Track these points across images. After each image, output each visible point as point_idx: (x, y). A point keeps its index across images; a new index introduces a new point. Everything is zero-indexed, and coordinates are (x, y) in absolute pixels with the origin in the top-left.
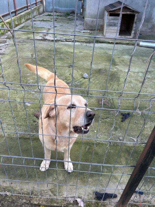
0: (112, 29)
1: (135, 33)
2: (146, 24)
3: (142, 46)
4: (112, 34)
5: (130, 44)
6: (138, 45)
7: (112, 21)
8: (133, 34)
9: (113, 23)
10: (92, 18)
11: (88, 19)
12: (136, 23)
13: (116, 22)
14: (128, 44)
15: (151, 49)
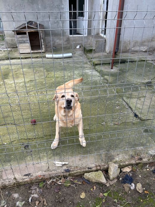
0: (23, 45)
3: (48, 58)
4: (25, 50)
5: (39, 57)
7: (21, 39)
8: (44, 48)
9: (22, 40)
10: (12, 37)
11: (7, 38)
12: (43, 39)
13: (25, 39)
14: (37, 57)
15: (56, 59)
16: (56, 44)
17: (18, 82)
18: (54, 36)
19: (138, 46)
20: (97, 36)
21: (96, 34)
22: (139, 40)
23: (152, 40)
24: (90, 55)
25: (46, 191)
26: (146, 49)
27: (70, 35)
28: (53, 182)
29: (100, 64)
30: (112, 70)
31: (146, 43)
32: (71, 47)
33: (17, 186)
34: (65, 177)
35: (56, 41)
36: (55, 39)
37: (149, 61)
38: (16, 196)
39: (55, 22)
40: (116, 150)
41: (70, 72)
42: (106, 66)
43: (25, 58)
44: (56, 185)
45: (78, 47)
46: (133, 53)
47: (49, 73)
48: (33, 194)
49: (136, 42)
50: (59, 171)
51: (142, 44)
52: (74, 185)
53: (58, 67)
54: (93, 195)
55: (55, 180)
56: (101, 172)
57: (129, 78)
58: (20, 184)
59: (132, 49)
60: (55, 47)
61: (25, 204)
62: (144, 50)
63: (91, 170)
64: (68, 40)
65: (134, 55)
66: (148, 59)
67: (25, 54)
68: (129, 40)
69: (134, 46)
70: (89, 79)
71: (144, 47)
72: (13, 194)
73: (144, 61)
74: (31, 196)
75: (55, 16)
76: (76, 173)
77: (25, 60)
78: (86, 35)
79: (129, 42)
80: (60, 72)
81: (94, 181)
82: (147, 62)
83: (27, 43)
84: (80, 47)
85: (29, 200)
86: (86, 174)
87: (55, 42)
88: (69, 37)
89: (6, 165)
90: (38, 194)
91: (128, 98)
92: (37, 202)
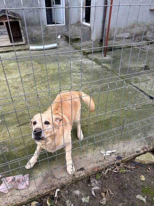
0: (1, 37)
1: (26, 39)
2: (39, 28)
3: (32, 50)
4: (4, 43)
5: (22, 50)
6: (28, 49)
8: (24, 40)
12: (22, 29)
13: (2, 30)
14: (20, 50)
15: (41, 51)
16: (34, 35)
17: (13, 77)
18: (31, 26)
19: (122, 33)
20: (78, 24)
21: (76, 22)
22: (122, 27)
23: (134, 27)
24: (77, 44)
25: (104, 181)
26: (128, 35)
27: (48, 24)
28: (108, 171)
29: (91, 53)
30: (107, 58)
31: (129, 30)
32: (51, 38)
33: (75, 182)
34: (118, 165)
35: (34, 31)
36: (33, 30)
37: (135, 47)
38: (77, 192)
39: (31, 10)
40: (151, 131)
41: (64, 63)
42: (98, 54)
43: (7, 52)
44: (113, 173)
45: (59, 37)
46: (117, 40)
47: (43, 65)
48: (93, 187)
49: (120, 29)
50: (110, 160)
51: (125, 31)
52: (129, 170)
53: (49, 59)
54: (151, 175)
55: (110, 169)
56: (149, 153)
57: (126, 64)
58: (78, 180)
59: (117, 36)
60: (35, 38)
61: (90, 199)
62: (127, 37)
63: (140, 153)
64: (46, 30)
65: (119, 42)
66: (134, 45)
67: (4, 48)
68: (113, 27)
69: (118, 33)
70: (88, 69)
71: (127, 34)
72: (73, 192)
73: (131, 47)
74: (92, 190)
75: (30, 3)
76: (128, 158)
77: (7, 54)
78: (65, 24)
79: (114, 29)
80: (54, 64)
81: (147, 163)
82: (134, 47)
83: (5, 34)
84: (61, 37)
85: (92, 193)
86: (137, 158)
87: (32, 33)
88: (47, 26)
89: (52, 164)
90: (98, 186)
91: (136, 82)
92: (103, 194)
